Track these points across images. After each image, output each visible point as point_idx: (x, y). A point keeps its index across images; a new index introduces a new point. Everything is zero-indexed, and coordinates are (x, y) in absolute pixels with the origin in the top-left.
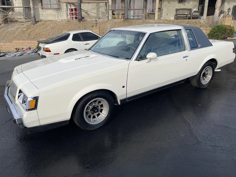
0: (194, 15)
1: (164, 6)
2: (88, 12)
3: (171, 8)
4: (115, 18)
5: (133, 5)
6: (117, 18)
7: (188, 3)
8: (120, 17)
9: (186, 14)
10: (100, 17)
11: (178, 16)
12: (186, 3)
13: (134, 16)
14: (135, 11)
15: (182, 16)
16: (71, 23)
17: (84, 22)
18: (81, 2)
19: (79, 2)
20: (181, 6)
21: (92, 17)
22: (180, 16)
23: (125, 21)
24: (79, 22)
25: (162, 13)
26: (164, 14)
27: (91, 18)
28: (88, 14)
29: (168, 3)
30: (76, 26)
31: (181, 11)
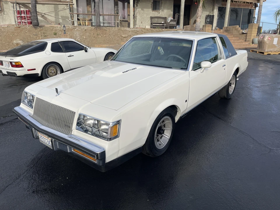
0: (171, 25)
1: (137, 13)
2: (45, 16)
3: (145, 16)
4: (80, 25)
5: (102, 10)
6: (83, 25)
7: (163, 11)
8: (87, 24)
9: (163, 22)
10: (60, 22)
11: (154, 24)
12: (161, 11)
13: (104, 23)
14: (105, 17)
15: (158, 24)
16: (23, 29)
17: (42, 28)
18: (36, 2)
19: (34, 2)
20: (155, 14)
21: (50, 22)
22: (155, 24)
23: (98, 29)
24: (35, 28)
25: (136, 20)
26: (138, 22)
27: (50, 24)
28: (45, 18)
29: (142, 10)
30: (31, 33)
31: (156, 19)
